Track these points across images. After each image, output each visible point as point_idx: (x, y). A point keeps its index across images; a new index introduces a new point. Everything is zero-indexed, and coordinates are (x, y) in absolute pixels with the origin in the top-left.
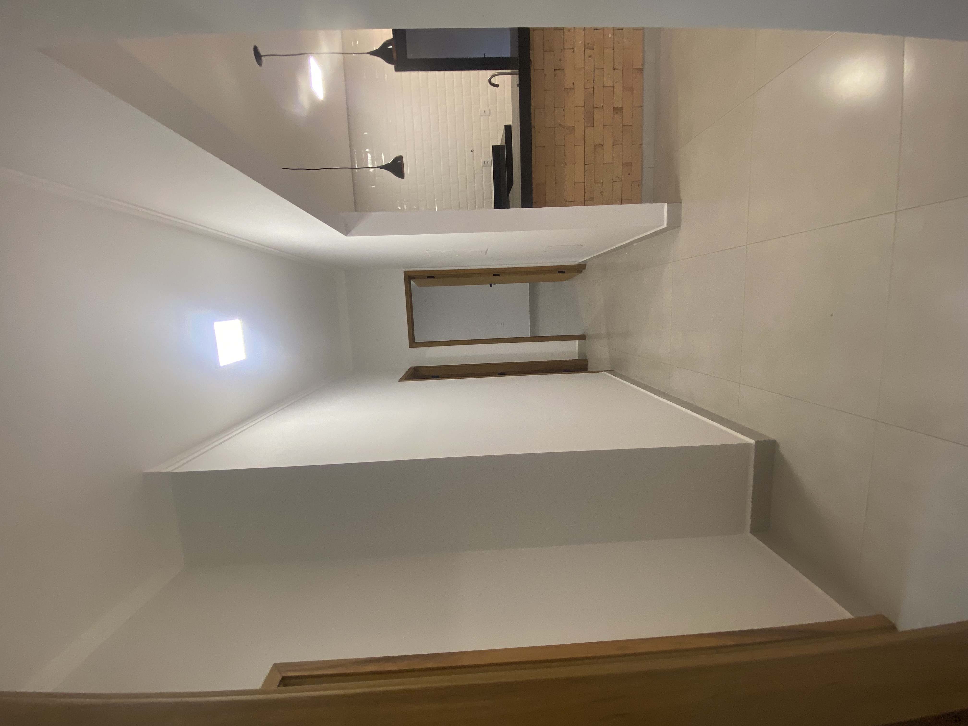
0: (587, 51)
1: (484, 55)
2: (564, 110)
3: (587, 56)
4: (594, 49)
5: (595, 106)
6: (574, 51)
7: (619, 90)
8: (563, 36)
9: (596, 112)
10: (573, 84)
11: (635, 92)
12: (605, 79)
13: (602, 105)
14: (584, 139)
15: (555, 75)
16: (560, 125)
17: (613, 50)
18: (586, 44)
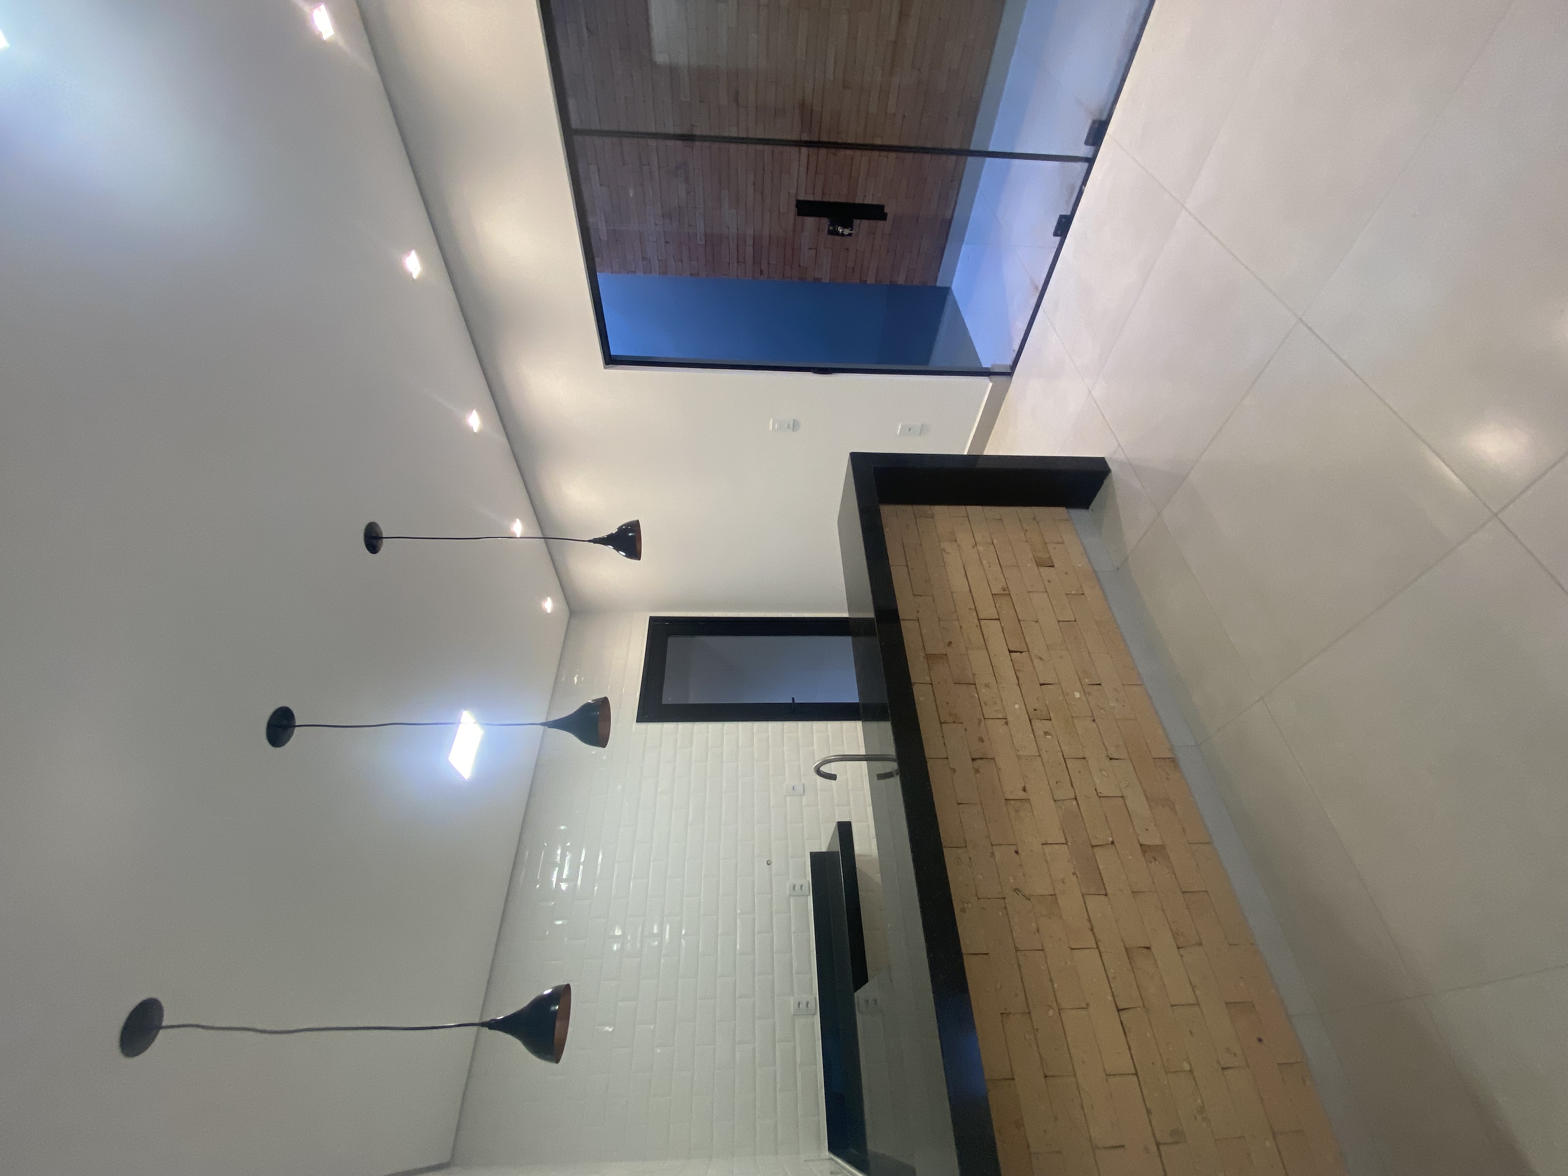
0: (1037, 724)
1: (793, 699)
2: (1017, 852)
3: (1039, 732)
4: (1050, 720)
5: (1094, 843)
6: (1007, 723)
7: (1137, 803)
8: (976, 695)
9: (1099, 853)
10: (1024, 790)
11: (1178, 807)
12: (1098, 781)
13: (1111, 839)
14: (1092, 930)
15: (977, 771)
16: (1016, 890)
17: (1094, 721)
18: (1031, 710)
